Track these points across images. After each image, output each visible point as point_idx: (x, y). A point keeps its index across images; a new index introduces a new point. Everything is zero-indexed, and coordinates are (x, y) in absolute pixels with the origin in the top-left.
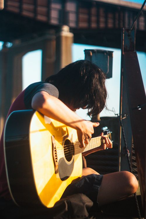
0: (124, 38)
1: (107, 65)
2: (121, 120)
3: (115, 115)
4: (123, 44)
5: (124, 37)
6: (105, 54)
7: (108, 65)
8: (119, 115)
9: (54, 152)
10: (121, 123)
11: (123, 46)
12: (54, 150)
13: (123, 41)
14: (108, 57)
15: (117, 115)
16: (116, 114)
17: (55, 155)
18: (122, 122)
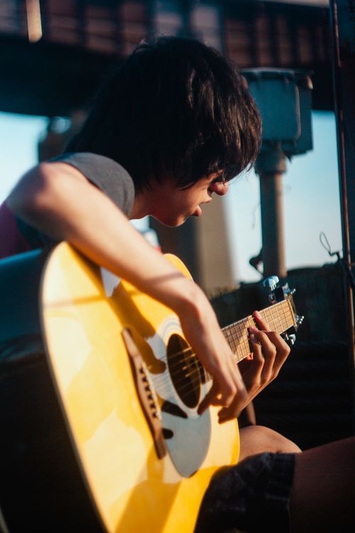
0: (336, 17)
1: (294, 115)
2: (350, 268)
3: (331, 255)
4: (337, 35)
5: (336, 12)
6: (287, 81)
7: (299, 113)
8: (341, 255)
9: (142, 385)
10: (349, 277)
11: (338, 42)
12: (140, 377)
13: (337, 27)
14: (297, 89)
15: (338, 254)
16: (332, 252)
17: (144, 394)
18: (352, 275)
